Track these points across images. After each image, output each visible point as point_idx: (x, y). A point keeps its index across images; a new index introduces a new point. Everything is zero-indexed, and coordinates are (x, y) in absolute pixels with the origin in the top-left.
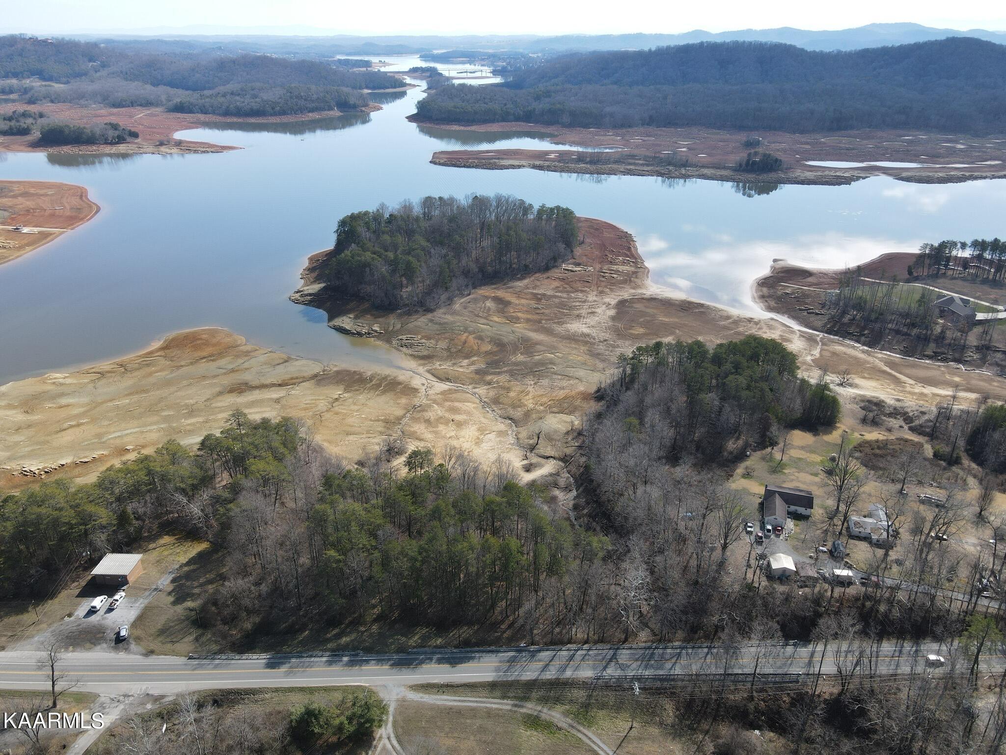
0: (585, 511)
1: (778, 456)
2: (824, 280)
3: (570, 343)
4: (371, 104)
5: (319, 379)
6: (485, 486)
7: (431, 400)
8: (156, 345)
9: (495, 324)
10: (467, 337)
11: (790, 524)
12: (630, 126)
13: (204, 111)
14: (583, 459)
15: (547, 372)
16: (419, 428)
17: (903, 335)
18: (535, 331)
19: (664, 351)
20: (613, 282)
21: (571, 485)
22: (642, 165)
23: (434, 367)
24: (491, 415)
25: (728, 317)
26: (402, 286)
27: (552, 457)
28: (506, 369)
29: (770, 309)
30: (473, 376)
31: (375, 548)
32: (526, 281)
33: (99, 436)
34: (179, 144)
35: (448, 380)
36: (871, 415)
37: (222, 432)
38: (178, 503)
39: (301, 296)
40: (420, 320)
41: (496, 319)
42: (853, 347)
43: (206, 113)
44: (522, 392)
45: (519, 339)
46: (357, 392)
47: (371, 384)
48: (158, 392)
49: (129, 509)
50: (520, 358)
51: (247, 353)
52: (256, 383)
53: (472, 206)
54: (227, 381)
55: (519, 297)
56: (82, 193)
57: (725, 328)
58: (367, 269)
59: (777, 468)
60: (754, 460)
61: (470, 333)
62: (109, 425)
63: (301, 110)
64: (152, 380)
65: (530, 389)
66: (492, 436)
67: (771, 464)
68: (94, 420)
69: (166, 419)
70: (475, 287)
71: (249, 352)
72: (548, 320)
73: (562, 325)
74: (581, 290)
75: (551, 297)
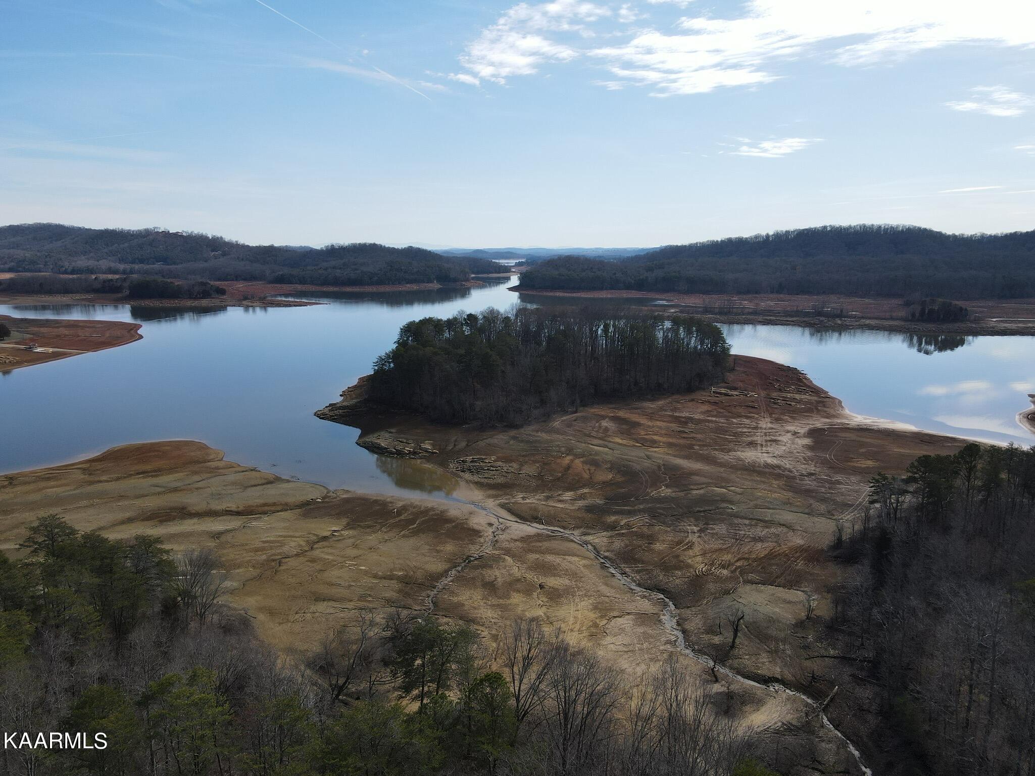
3: (750, 475)
5: (311, 508)
7: (502, 549)
9: (617, 446)
10: (572, 461)
12: (756, 293)
15: (721, 514)
16: (470, 598)
18: (687, 457)
20: (791, 409)
23: (513, 500)
24: (619, 581)
27: (777, 680)
28: (642, 507)
30: (581, 515)
32: (661, 403)
35: (536, 519)
39: (333, 410)
41: (618, 441)
44: (679, 543)
46: (368, 530)
47: (397, 519)
50: (665, 492)
55: (651, 419)
56: (134, 329)
61: (577, 456)
63: (400, 281)
64: (33, 497)
65: (693, 538)
66: (626, 622)
70: (584, 404)
71: (217, 468)
72: (704, 446)
73: (728, 452)
74: (744, 416)
75: (699, 422)
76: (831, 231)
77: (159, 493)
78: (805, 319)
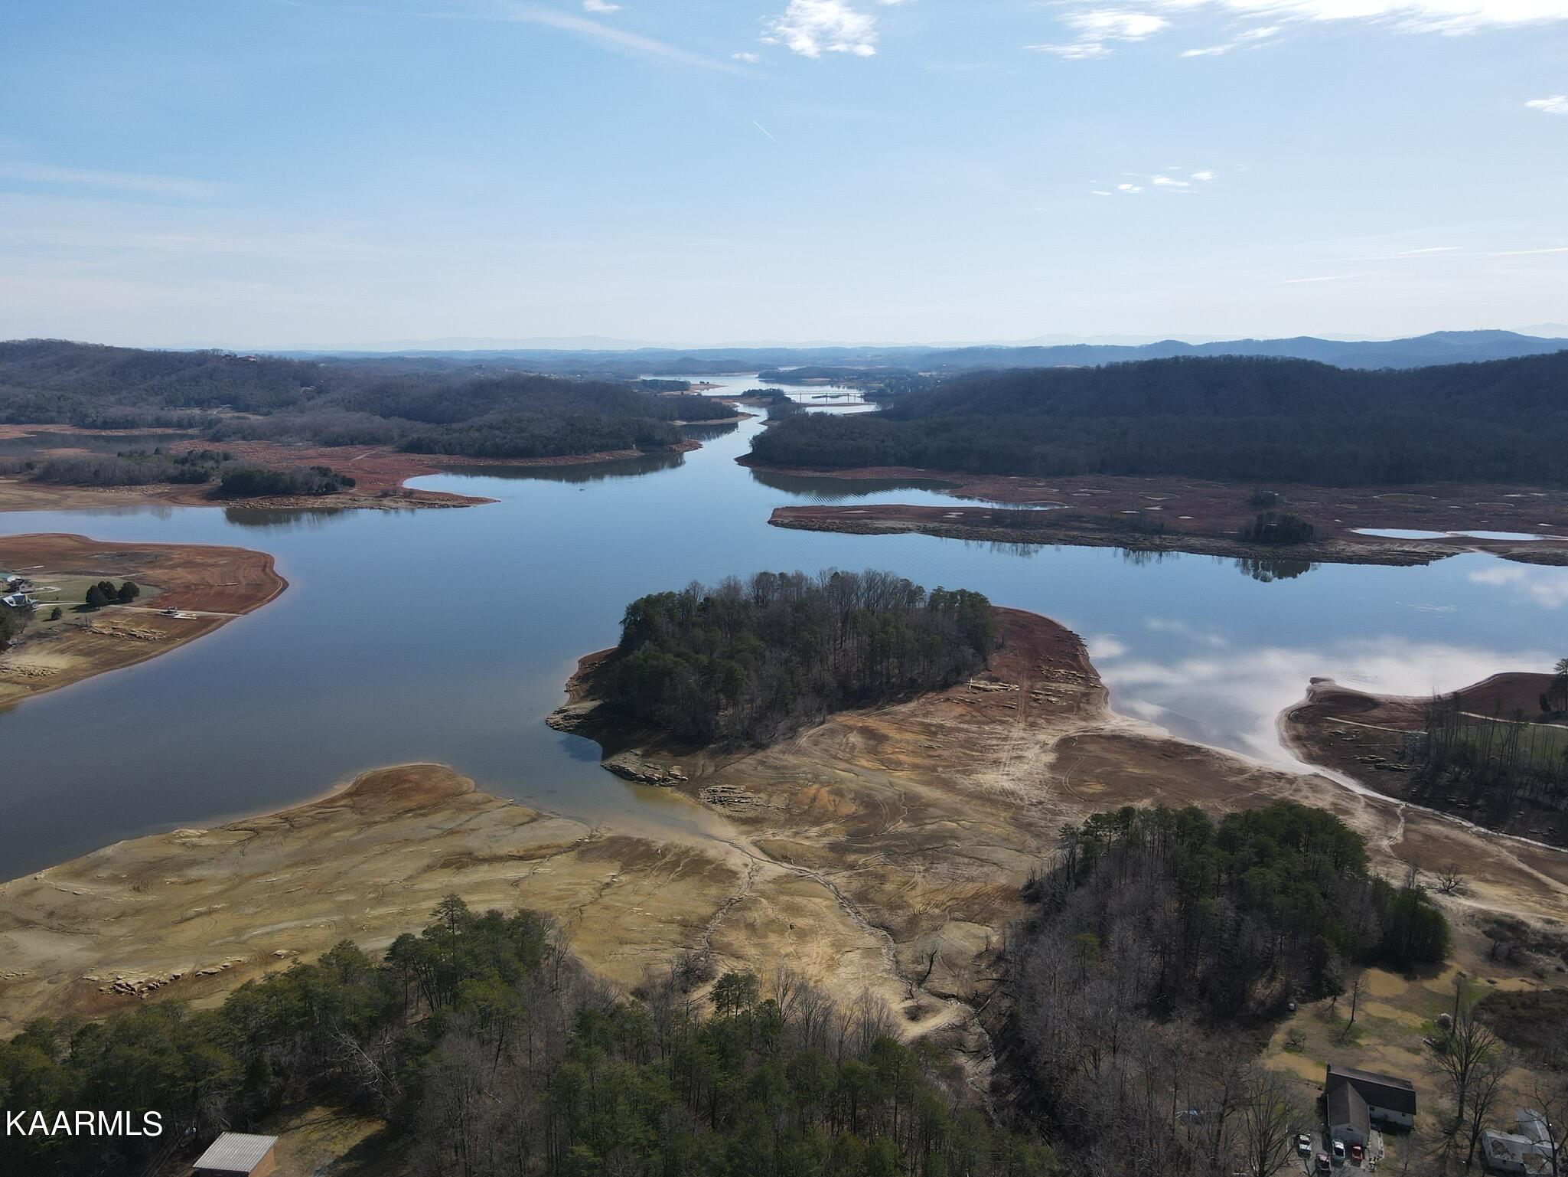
0: (1012, 1097)
1: (1345, 1013)
2: (1399, 714)
3: (983, 806)
4: (686, 439)
5: (584, 850)
6: (841, 1042)
7: (757, 891)
8: (341, 788)
9: (862, 770)
10: (818, 790)
11: (1376, 1141)
12: (1071, 474)
13: (449, 450)
14: (1006, 1003)
15: (947, 852)
16: (737, 938)
17: (1544, 810)
18: (928, 784)
19: (1137, 822)
20: (1051, 709)
21: (985, 1048)
22: (1093, 530)
23: (764, 837)
24: (853, 920)
25: (1242, 771)
26: (718, 708)
27: (954, 996)
28: (879, 844)
29: (1311, 759)
30: (825, 853)
31: (655, 1145)
32: (912, 705)
33: (238, 931)
34: (409, 494)
35: (785, 859)
36: (1504, 947)
37: (425, 933)
38: (345, 1049)
39: (565, 718)
40: (744, 760)
41: (864, 763)
42: (1461, 828)
43: (451, 454)
44: (906, 883)
45: (900, 796)
46: (641, 874)
47: (664, 861)
48: (335, 864)
49: (267, 1057)
50: (902, 826)
51: (475, 806)
52: (484, 853)
53: (830, 588)
54: (440, 848)
55: (900, 729)
56: (266, 562)
57: (1238, 787)
58: (667, 680)
59: (1346, 1035)
60: (1302, 1019)
61: (823, 784)
62: (256, 913)
63: (585, 449)
64: (329, 843)
65: (918, 878)
66: (854, 956)
67: (1333, 1027)
68: (233, 906)
69: (343, 908)
70: (831, 713)
71: (478, 803)
72: (947, 767)
73: (969, 775)
74: (999, 721)
75: (952, 730)
77: (439, 836)
78: (1116, 536)
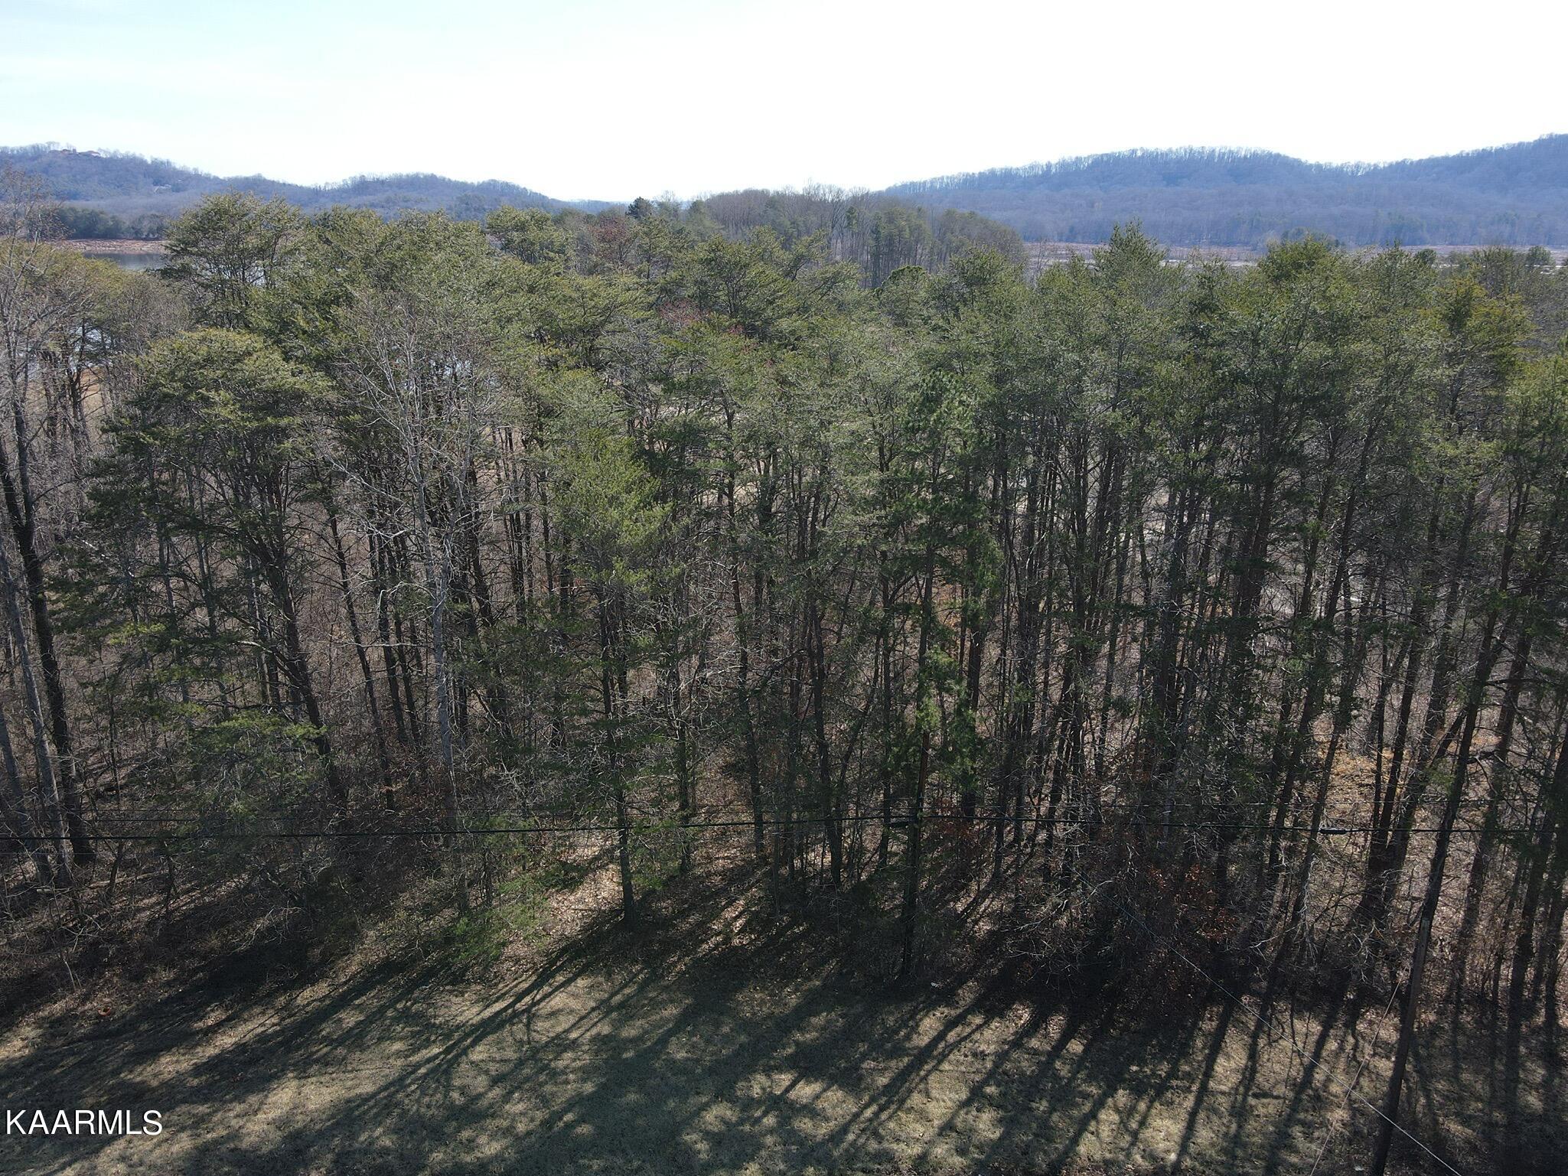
76: (1143, 156)
